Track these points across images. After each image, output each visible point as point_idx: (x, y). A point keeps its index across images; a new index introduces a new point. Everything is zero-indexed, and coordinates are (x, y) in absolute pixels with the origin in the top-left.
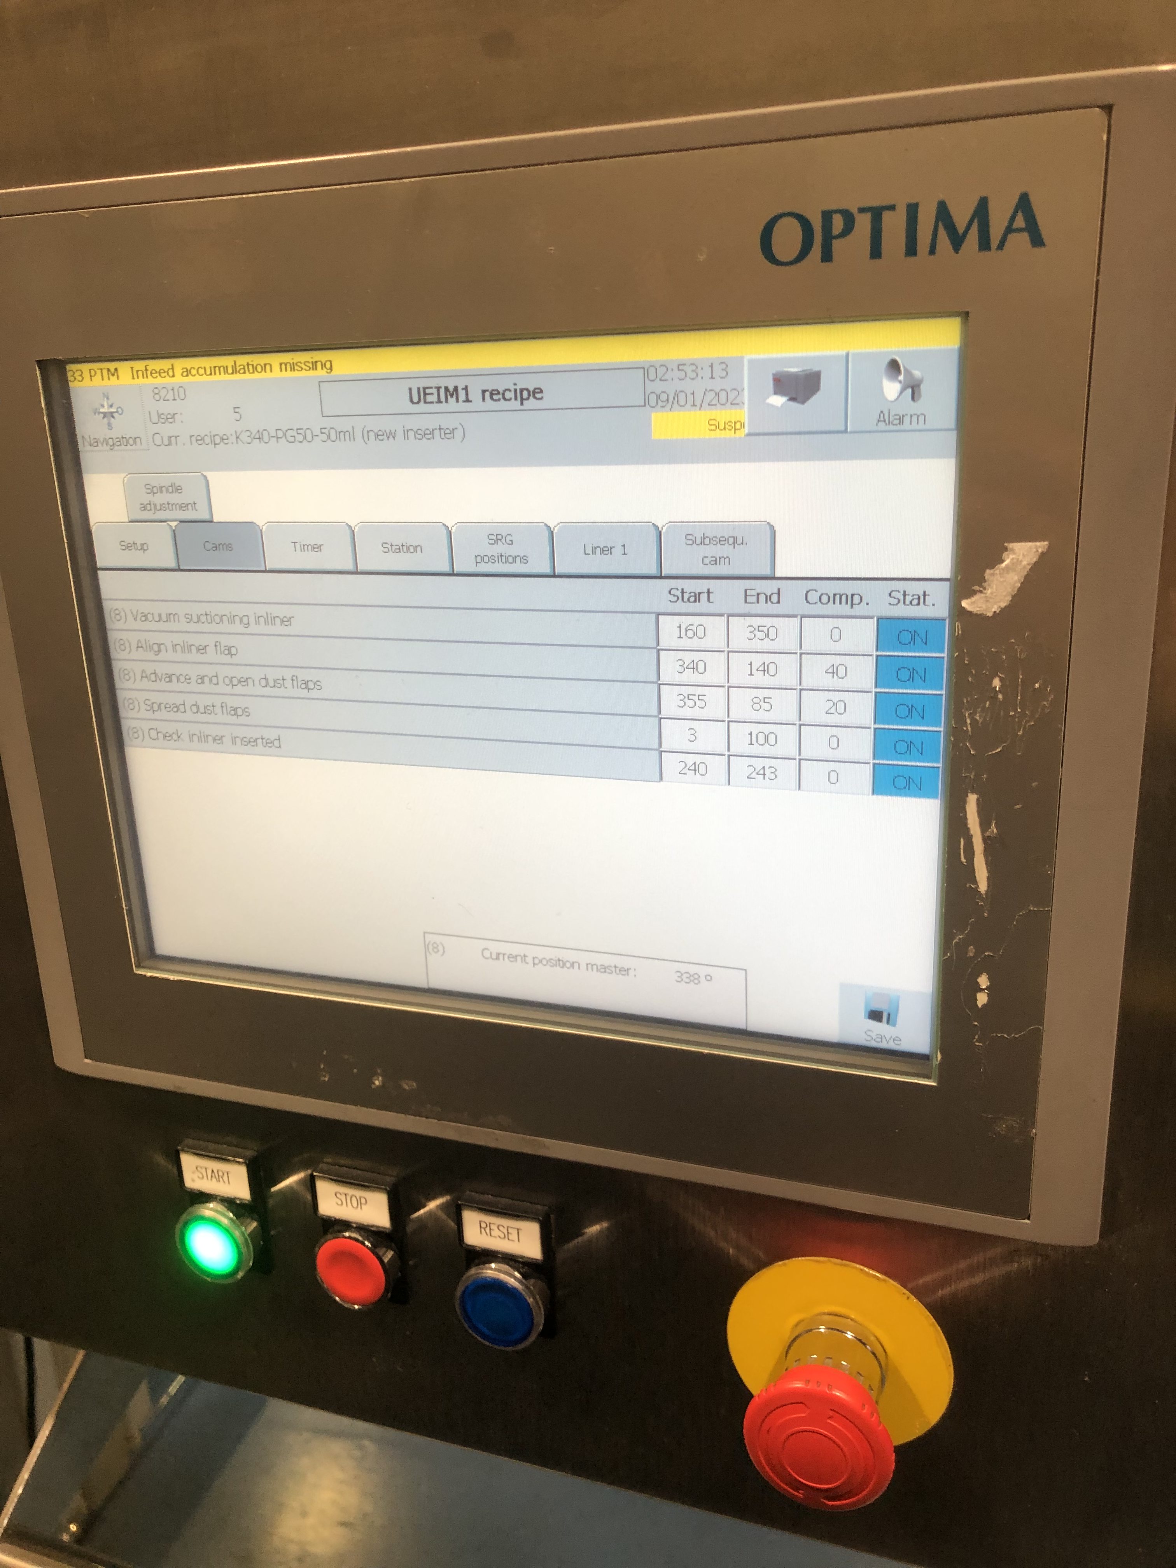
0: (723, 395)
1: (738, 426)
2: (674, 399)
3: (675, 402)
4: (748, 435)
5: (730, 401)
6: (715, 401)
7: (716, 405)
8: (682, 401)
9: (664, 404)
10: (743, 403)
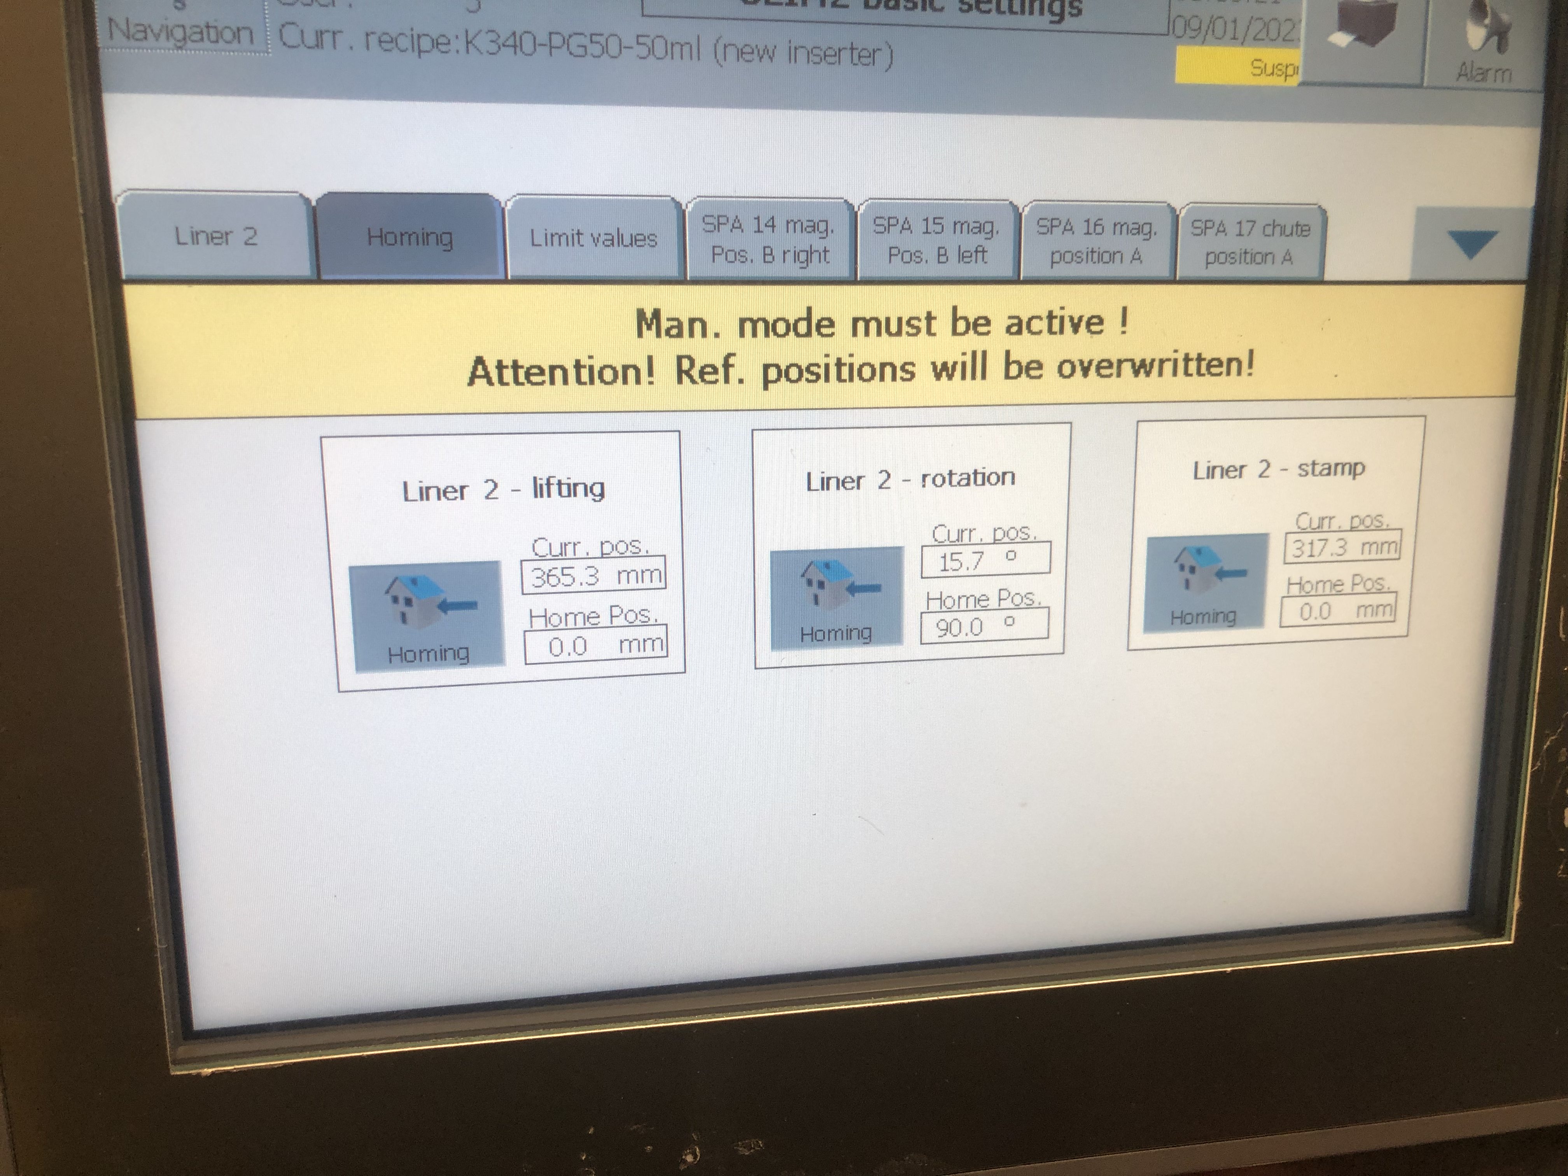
0: (1273, 26)
1: (1290, 71)
2: (1209, 27)
3: (1210, 32)
4: (1303, 84)
5: (1282, 34)
6: (1262, 35)
7: (1263, 40)
8: (1219, 31)
9: (1194, 34)
10: (1299, 39)
